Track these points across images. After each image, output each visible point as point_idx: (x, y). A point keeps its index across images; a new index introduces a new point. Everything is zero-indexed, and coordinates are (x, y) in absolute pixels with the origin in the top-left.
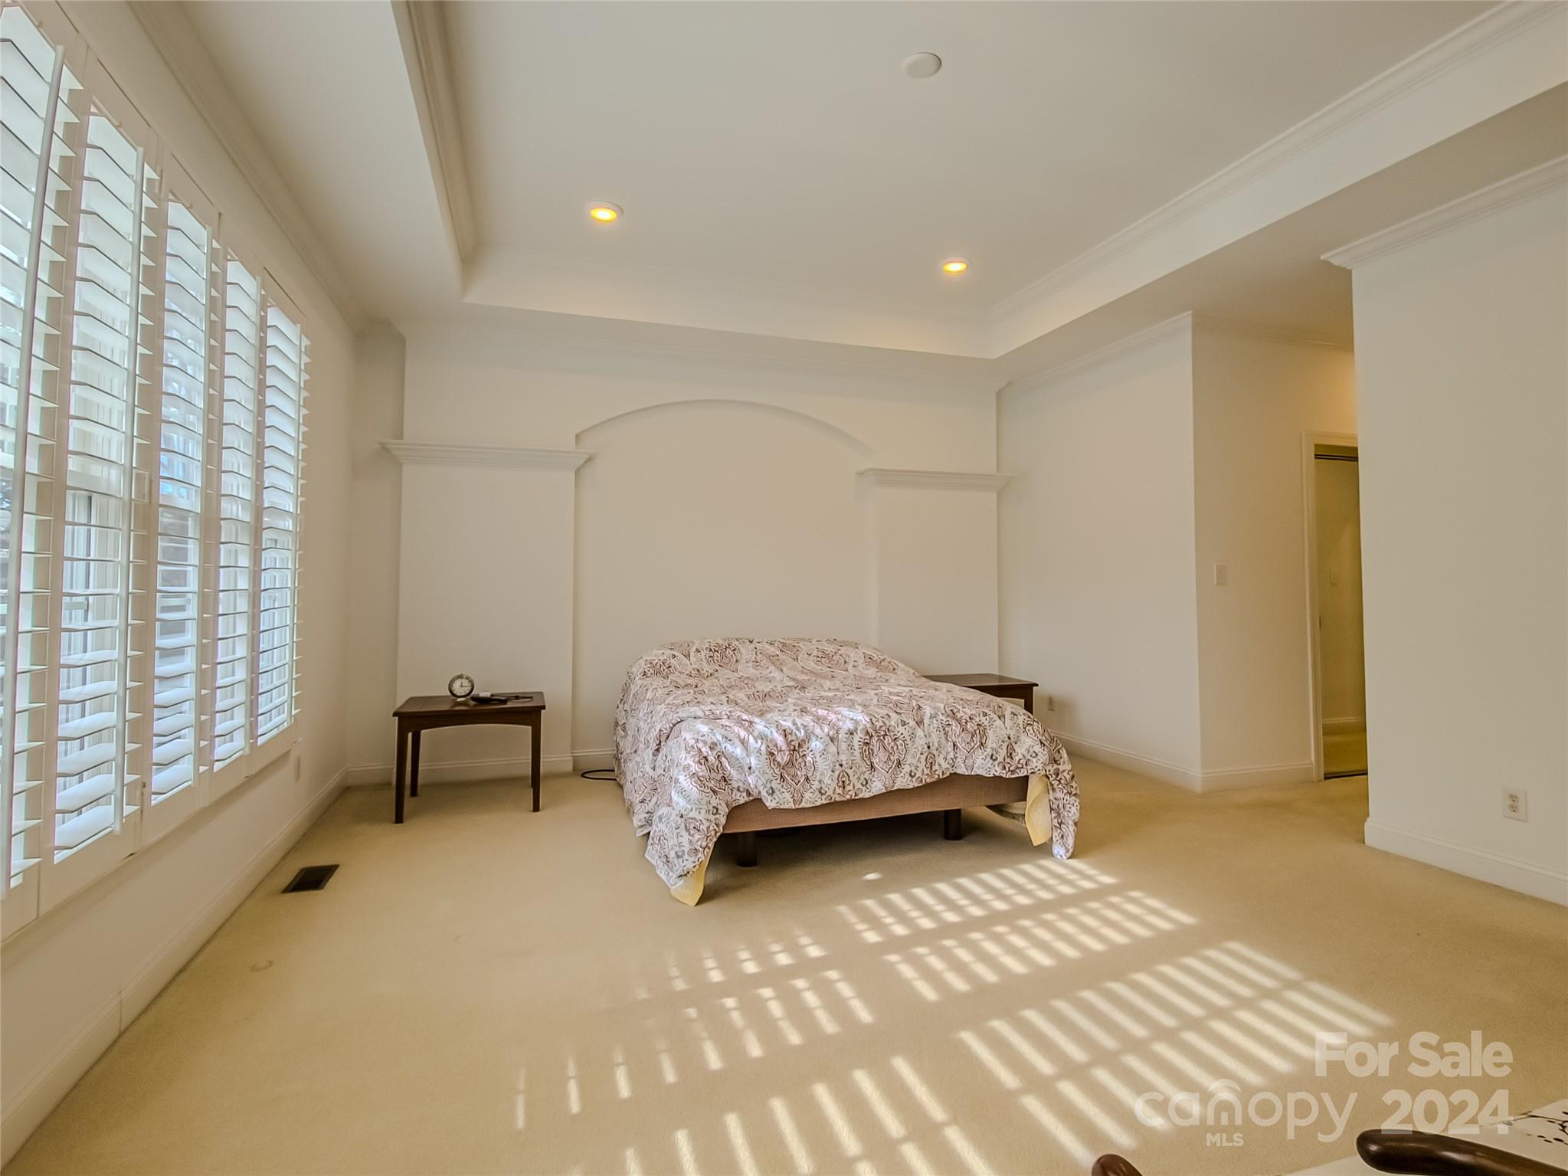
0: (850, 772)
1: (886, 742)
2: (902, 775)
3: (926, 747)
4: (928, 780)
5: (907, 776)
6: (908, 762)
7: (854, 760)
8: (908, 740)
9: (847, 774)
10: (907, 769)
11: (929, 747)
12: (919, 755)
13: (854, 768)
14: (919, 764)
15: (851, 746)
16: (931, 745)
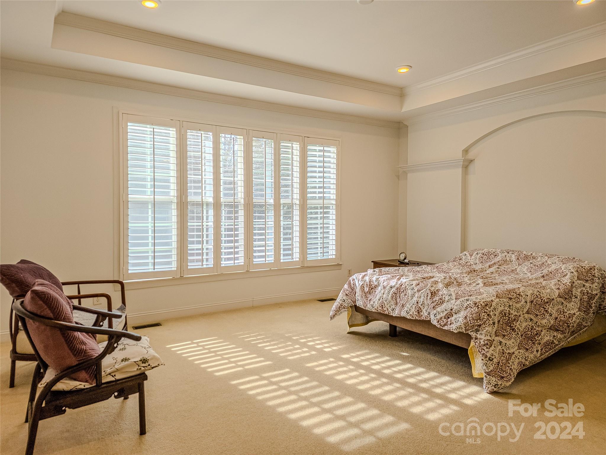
0: (385, 303)
1: (401, 295)
2: (403, 311)
3: (416, 302)
4: (417, 318)
5: (405, 312)
6: (407, 306)
7: (388, 298)
8: (410, 297)
9: (384, 303)
10: (406, 309)
11: (417, 303)
12: (412, 304)
13: (387, 301)
14: (411, 309)
15: (389, 292)
16: (419, 302)
